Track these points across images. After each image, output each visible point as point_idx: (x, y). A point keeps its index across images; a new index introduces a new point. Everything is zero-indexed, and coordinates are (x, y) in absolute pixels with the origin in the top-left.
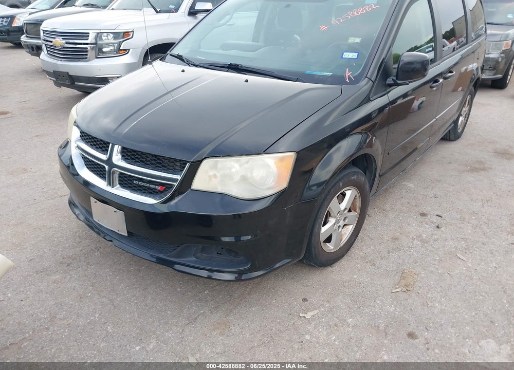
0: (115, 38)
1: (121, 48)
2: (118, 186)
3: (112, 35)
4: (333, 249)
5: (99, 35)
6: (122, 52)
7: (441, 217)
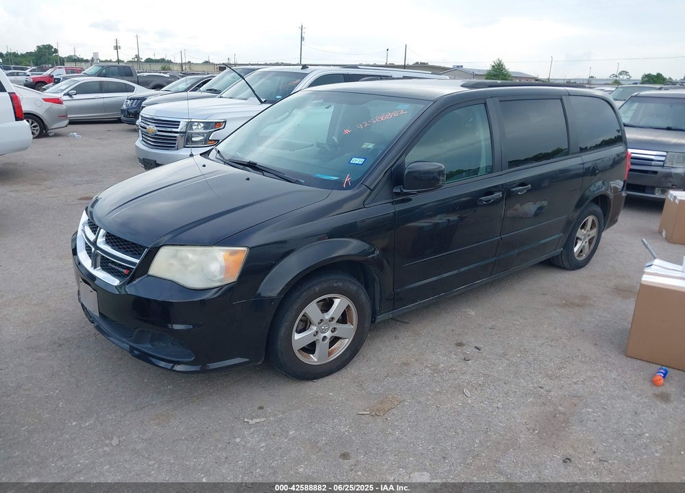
0: (205, 128)
1: (210, 139)
2: (100, 268)
3: (202, 125)
4: (316, 362)
5: (190, 125)
6: (210, 142)
7: (479, 349)
